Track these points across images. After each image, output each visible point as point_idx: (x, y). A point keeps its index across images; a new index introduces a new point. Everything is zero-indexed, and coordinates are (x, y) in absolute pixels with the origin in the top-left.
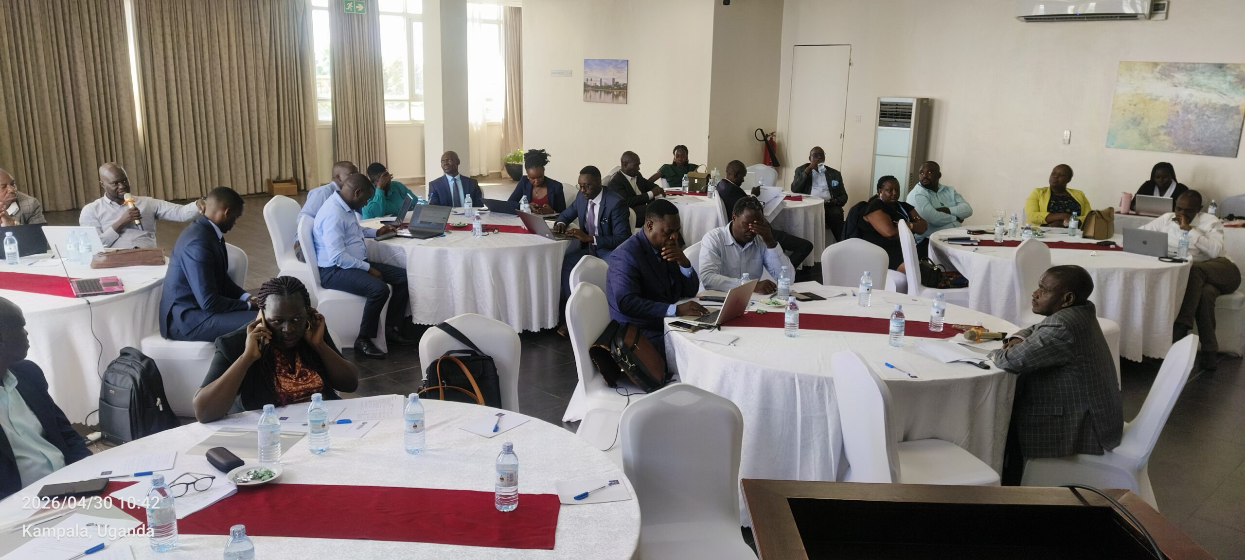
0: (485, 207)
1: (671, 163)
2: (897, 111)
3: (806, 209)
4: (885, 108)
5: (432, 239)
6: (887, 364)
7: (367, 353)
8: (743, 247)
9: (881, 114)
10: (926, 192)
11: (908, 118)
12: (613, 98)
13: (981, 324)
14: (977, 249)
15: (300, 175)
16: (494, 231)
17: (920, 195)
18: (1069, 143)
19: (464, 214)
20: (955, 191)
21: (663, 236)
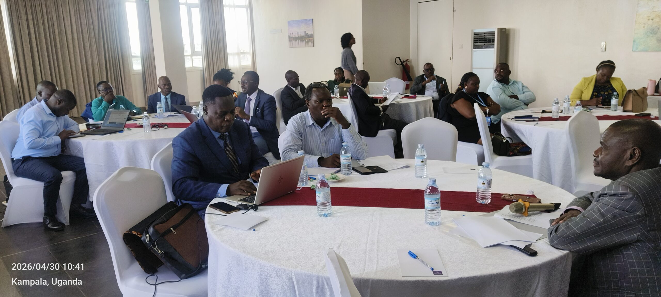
1: (333, 79)
2: (485, 38)
3: (417, 104)
4: (477, 37)
5: (109, 135)
6: (411, 254)
7: (49, 226)
8: (322, 128)
9: (474, 41)
10: (500, 85)
11: (492, 42)
12: (305, 44)
13: (533, 192)
14: (537, 124)
16: (164, 127)
17: (495, 87)
18: (605, 50)
20: (522, 84)
21: (218, 118)
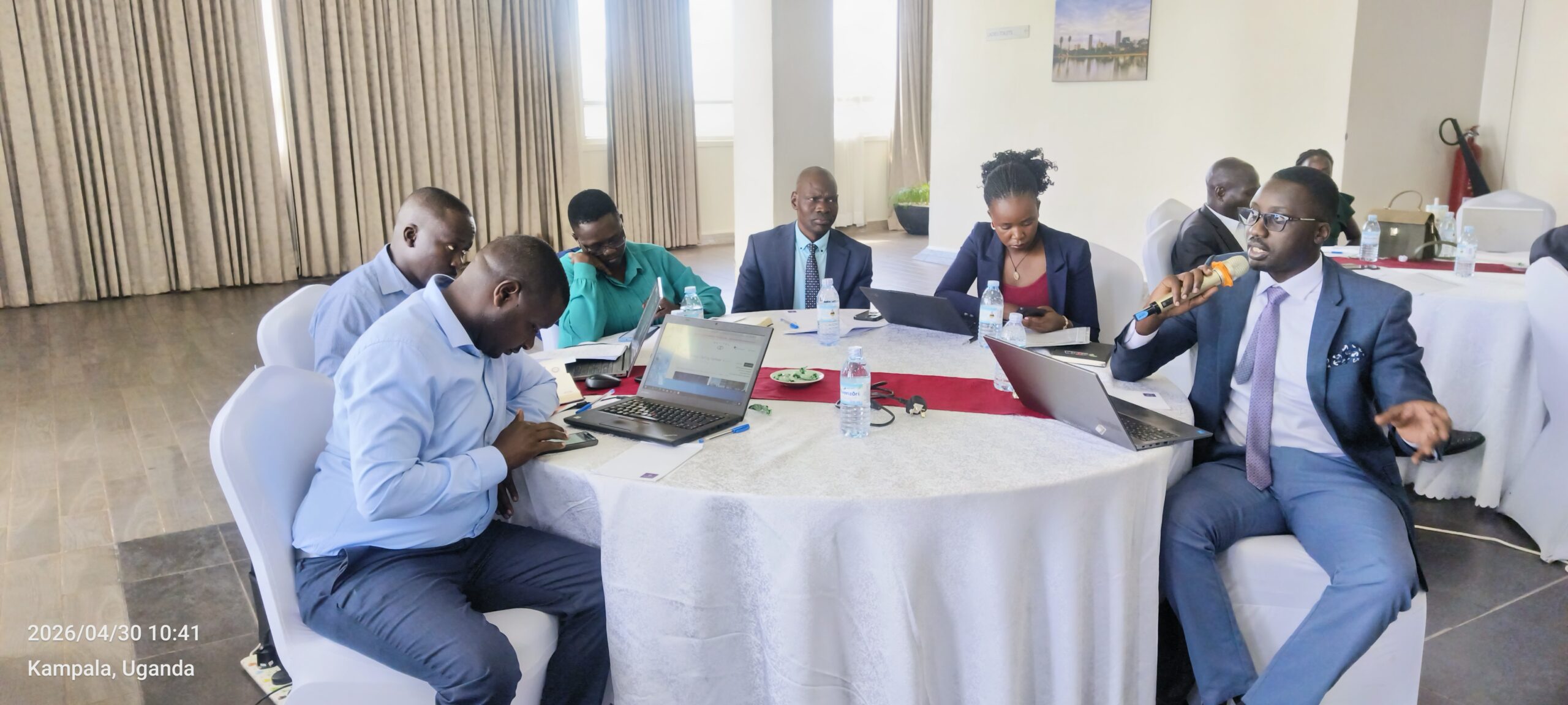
0: (874, 310)
15: (552, 230)
16: (909, 407)
19: (815, 332)
